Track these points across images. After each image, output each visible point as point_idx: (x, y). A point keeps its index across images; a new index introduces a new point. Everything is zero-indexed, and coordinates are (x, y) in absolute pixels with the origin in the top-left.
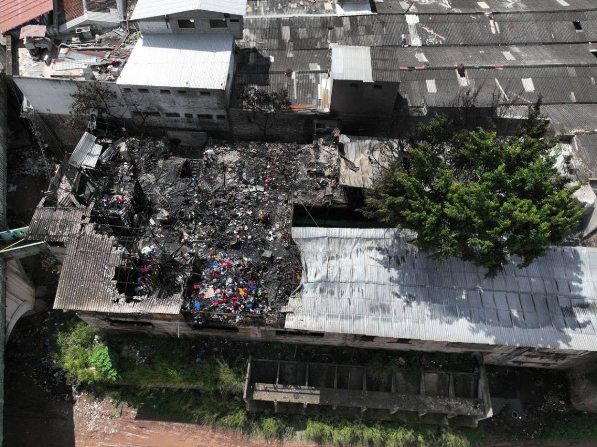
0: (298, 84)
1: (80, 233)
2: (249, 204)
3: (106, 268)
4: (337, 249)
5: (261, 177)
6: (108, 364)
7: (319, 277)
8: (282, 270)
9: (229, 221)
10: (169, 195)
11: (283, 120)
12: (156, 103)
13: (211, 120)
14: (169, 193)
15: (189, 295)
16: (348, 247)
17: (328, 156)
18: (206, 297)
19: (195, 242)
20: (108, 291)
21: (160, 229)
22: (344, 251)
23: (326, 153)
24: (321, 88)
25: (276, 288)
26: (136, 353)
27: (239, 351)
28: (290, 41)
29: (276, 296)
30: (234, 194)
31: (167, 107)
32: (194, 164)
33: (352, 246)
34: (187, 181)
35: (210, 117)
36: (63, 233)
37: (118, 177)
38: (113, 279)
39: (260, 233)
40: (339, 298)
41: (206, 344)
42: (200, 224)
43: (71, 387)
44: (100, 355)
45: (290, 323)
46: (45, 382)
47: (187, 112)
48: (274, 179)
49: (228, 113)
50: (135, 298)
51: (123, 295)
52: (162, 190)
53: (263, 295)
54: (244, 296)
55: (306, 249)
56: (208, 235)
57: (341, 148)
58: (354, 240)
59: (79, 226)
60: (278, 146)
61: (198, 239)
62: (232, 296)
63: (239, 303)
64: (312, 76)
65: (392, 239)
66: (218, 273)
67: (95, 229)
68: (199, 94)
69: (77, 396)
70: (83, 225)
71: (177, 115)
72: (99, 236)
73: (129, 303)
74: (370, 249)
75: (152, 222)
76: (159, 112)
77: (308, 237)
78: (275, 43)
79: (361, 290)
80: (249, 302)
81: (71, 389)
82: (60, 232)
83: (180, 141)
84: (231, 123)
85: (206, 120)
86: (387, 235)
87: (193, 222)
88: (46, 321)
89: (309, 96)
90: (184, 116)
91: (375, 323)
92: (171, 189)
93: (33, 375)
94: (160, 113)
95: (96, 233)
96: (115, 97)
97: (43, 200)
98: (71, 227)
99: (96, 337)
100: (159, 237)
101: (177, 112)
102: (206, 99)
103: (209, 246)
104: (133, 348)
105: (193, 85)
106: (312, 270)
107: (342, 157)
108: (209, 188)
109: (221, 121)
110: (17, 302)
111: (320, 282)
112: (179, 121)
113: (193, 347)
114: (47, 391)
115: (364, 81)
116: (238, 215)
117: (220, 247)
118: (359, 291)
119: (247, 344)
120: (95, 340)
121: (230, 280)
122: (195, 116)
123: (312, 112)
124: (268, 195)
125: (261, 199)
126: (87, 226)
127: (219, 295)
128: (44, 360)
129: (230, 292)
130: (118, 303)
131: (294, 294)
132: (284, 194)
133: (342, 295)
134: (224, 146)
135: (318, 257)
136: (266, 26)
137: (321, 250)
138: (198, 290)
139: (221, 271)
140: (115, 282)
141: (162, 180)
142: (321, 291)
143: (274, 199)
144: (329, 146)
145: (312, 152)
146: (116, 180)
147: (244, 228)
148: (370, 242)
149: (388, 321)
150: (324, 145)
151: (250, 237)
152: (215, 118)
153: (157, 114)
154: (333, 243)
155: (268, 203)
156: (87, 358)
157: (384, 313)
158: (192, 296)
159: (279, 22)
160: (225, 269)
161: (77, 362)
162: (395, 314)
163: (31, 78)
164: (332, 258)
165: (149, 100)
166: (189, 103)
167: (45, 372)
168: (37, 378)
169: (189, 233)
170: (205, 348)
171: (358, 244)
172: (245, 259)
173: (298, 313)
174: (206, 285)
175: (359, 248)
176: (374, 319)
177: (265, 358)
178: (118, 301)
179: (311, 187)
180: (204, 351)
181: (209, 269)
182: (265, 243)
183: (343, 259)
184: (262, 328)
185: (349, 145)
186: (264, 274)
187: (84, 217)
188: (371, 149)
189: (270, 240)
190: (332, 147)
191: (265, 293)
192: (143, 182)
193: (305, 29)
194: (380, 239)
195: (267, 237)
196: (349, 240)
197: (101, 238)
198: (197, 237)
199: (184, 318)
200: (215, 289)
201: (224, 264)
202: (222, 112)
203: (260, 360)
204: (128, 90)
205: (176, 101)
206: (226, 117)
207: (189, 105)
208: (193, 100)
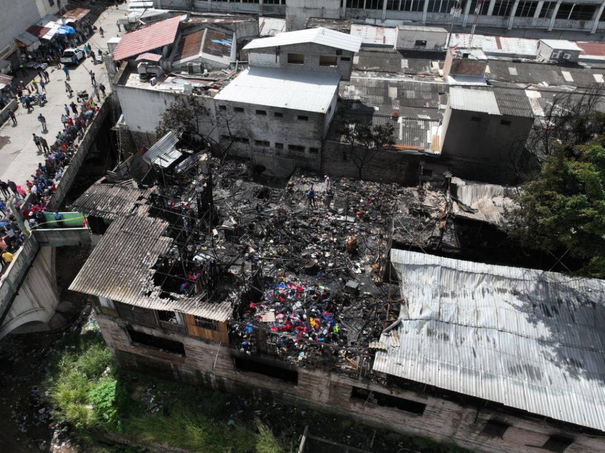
0: (404, 128)
1: (130, 212)
2: (335, 231)
3: (148, 254)
4: (452, 285)
5: (352, 208)
6: (111, 398)
7: (426, 313)
8: (370, 307)
9: (308, 243)
10: (241, 211)
11: (383, 160)
12: (248, 127)
13: (301, 154)
14: (241, 209)
15: (241, 314)
16: (470, 285)
17: (435, 201)
18: (264, 320)
19: (260, 259)
20: (141, 280)
21: (222, 240)
22: (463, 289)
23: (433, 198)
24: (431, 134)
25: (360, 328)
26: (150, 399)
27: (290, 420)
28: (397, 99)
29: (359, 337)
30: (317, 219)
31: (259, 133)
32: (274, 193)
33: (475, 283)
34: (264, 201)
35: (301, 148)
36: (111, 210)
37: (190, 188)
38: (152, 268)
39: (344, 263)
40: (457, 346)
41: (245, 402)
42: (272, 241)
43: (53, 431)
44: (105, 387)
45: (381, 365)
46: (25, 418)
47: (278, 141)
48: (367, 212)
49: (322, 146)
50: (172, 294)
51: (158, 288)
52: (235, 205)
53: (341, 332)
54: (315, 327)
55: (409, 279)
56: (279, 254)
57: (454, 189)
58: (478, 277)
59: (132, 205)
60: (375, 185)
61: (265, 256)
62: (297, 324)
63: (307, 335)
64: (420, 123)
65: (536, 282)
66: (283, 296)
67: (149, 212)
68: (296, 118)
69: (56, 446)
70: (137, 205)
71: (267, 143)
72: (152, 219)
73: (163, 298)
74: (503, 291)
75: (215, 232)
76: (249, 138)
77: (412, 263)
78: (380, 99)
79: (491, 339)
80: (322, 334)
81: (53, 435)
82: (109, 208)
83: (264, 169)
84: (323, 159)
85: (297, 153)
86: (527, 277)
87: (263, 240)
88: (57, 342)
89: (416, 139)
90: (274, 145)
91: (518, 389)
92: (244, 206)
93: (14, 406)
94: (250, 140)
95: (149, 216)
96: (208, 114)
97: (104, 178)
98: (122, 205)
99: (108, 369)
100: (219, 248)
101: (268, 140)
102: (302, 125)
103: (278, 266)
104: (148, 390)
105: (292, 106)
106: (416, 307)
107: (453, 200)
108: (289, 211)
109: (313, 155)
110: (32, 303)
111: (428, 319)
112: (267, 152)
113: (228, 403)
114: (22, 430)
115: (489, 113)
116: (319, 240)
117: (291, 269)
118: (488, 340)
119: (303, 412)
120: (105, 372)
121: (299, 304)
122: (286, 147)
123: (419, 152)
124: (358, 227)
125: (350, 229)
126: (141, 207)
127: (280, 321)
128: (36, 389)
129: (297, 318)
130: (149, 296)
131: (388, 331)
132: (378, 229)
133: (462, 342)
134: (313, 177)
135: (425, 290)
136: (373, 85)
137: (430, 282)
138: (254, 311)
139: (287, 294)
140: (153, 271)
141: (236, 197)
142: (430, 333)
143: (366, 231)
144: (436, 192)
145: (416, 194)
146: (186, 190)
147: (324, 254)
148: (502, 282)
149: (539, 390)
150: (430, 189)
151: (330, 265)
152: (307, 151)
153: (245, 140)
154: (447, 276)
155: (358, 234)
156: (87, 391)
157: (532, 378)
158: (245, 316)
159: (387, 84)
160: (294, 293)
161: (72, 393)
162: (551, 383)
163: (133, 88)
164: (446, 295)
165: (242, 123)
166: (283, 130)
167: (30, 404)
168: (17, 411)
169: (257, 249)
170: (243, 408)
171: (484, 282)
172: (322, 288)
173: (394, 354)
174: (266, 307)
175: (486, 287)
176: (515, 383)
177: (327, 438)
178: (150, 293)
179: (413, 227)
180: (241, 411)
181: (272, 291)
182: (349, 275)
183: (461, 299)
184: (334, 378)
185: (464, 188)
186: (345, 308)
187: (140, 198)
188: (493, 194)
189: (357, 272)
190: (440, 193)
191: (344, 331)
192: (216, 195)
193: (413, 92)
194: (516, 280)
195: (353, 269)
196: (471, 276)
197: (152, 222)
198: (264, 254)
199: (228, 342)
200: (276, 314)
201: (293, 287)
202: (316, 144)
203: (319, 439)
204: (223, 108)
205: (269, 126)
206: (319, 151)
207: (283, 132)
208: (288, 126)
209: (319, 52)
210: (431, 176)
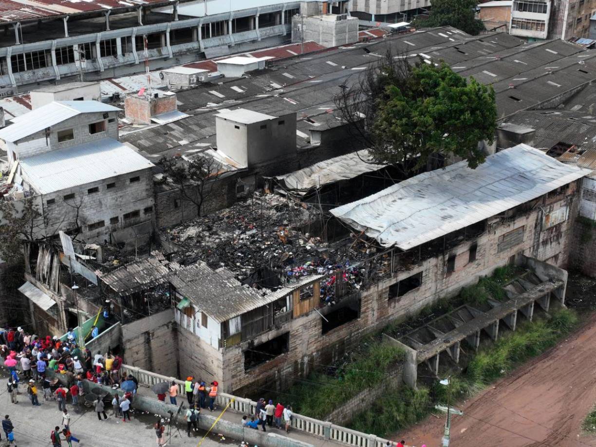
1: (172, 271)
3: (226, 281)
12: (80, 213)
13: (137, 219)
20: (248, 293)
24: (218, 158)
31: (92, 215)
33: (381, 205)
35: (136, 213)
36: (155, 277)
38: (242, 285)
47: (113, 216)
49: (155, 202)
51: (264, 289)
58: (379, 201)
67: (181, 264)
68: (128, 182)
70: (168, 266)
71: (102, 224)
73: (276, 291)
74: (394, 201)
76: (82, 225)
84: (158, 215)
85: (132, 220)
90: (109, 222)
94: (83, 227)
101: (103, 219)
102: (135, 187)
109: (148, 216)
111: (389, 226)
112: (103, 234)
115: (271, 119)
122: (121, 218)
126: (172, 265)
130: (267, 295)
140: (247, 285)
142: (397, 231)
148: (390, 197)
151: (291, 253)
152: (142, 213)
153: (77, 231)
154: (367, 208)
166: (117, 201)
171: (384, 202)
173: (401, 243)
175: (387, 204)
185: (288, 180)
187: (160, 261)
194: (393, 193)
202: (150, 202)
204: (51, 202)
205: (103, 202)
206: (154, 208)
207: (117, 203)
208: (122, 194)
209: (88, 121)
210: (244, 191)
